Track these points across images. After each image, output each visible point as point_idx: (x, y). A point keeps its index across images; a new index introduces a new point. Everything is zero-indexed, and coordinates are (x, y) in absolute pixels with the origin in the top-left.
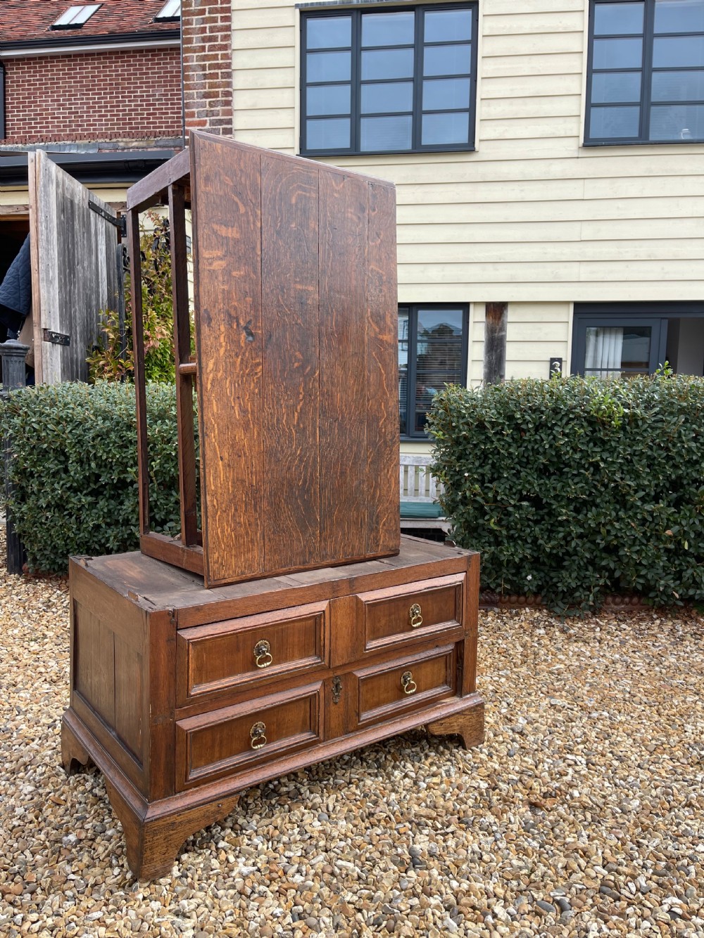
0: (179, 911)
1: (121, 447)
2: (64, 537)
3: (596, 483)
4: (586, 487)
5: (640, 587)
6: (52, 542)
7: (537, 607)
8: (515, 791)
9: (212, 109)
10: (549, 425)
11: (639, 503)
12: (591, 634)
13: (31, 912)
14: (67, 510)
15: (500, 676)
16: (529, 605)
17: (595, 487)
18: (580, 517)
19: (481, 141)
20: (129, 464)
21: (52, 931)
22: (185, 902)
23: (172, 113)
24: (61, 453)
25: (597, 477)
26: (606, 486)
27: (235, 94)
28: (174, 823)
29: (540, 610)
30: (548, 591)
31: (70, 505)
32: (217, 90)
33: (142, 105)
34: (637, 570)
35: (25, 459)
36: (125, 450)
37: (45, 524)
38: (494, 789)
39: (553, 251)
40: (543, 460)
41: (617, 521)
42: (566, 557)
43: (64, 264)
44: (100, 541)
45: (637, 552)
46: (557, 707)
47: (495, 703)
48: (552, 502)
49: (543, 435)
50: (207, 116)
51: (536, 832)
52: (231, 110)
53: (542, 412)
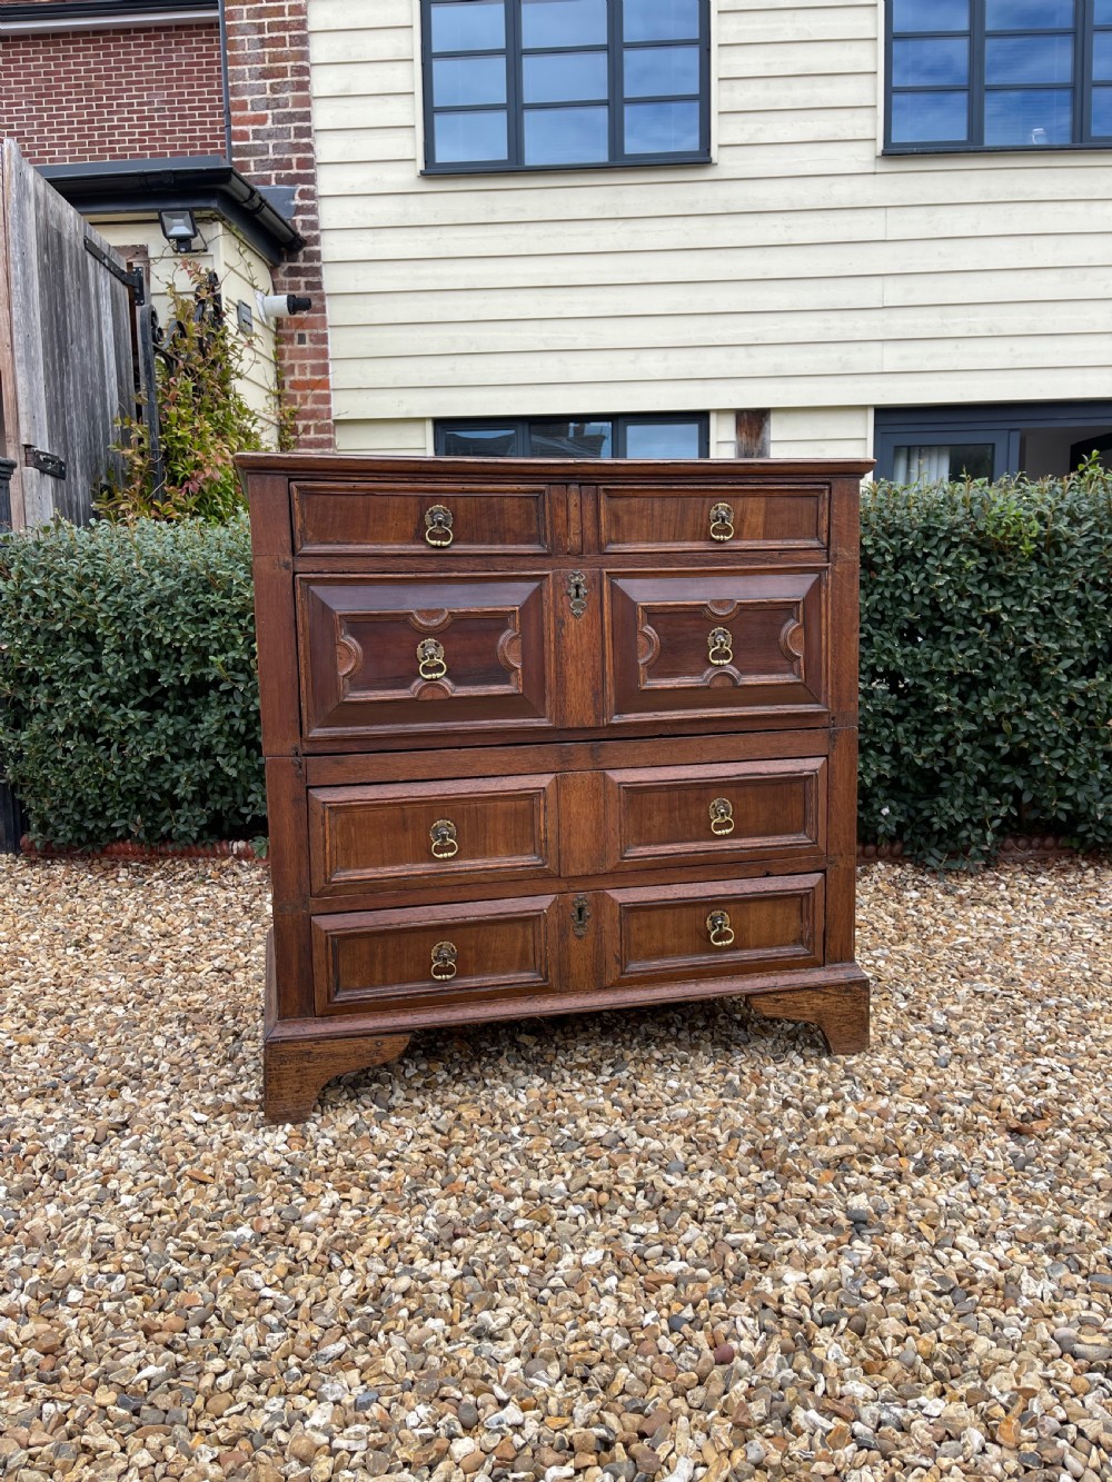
0: (482, 1328)
1: (195, 621)
2: (96, 783)
3: (994, 648)
4: (979, 657)
5: (1063, 817)
6: (76, 792)
7: (896, 859)
8: (977, 1115)
9: (276, 96)
10: (919, 555)
11: (1064, 679)
12: (993, 894)
13: (210, 1358)
14: (102, 735)
15: (876, 959)
16: (881, 858)
17: (991, 654)
18: (968, 706)
19: (720, 146)
20: (211, 651)
21: (258, 1385)
22: (486, 1315)
23: (181, 131)
24: (88, 638)
25: (997, 639)
26: (1011, 653)
27: (314, 72)
29: (900, 865)
30: (914, 833)
31: (108, 727)
32: (283, 64)
33: (131, 119)
34: (1058, 789)
35: (23, 653)
36: (202, 626)
37: (62, 762)
38: (941, 1113)
39: (839, 326)
40: (908, 614)
41: (1029, 709)
42: (945, 775)
43: (52, 339)
44: (160, 786)
45: (1060, 759)
46: (987, 996)
47: (884, 996)
48: (925, 683)
49: (908, 573)
50: (268, 108)
51: (1036, 1170)
52: (307, 97)
53: (905, 535)
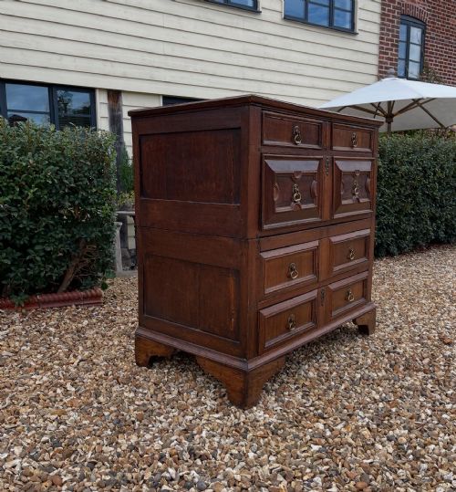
28: (260, 373)
